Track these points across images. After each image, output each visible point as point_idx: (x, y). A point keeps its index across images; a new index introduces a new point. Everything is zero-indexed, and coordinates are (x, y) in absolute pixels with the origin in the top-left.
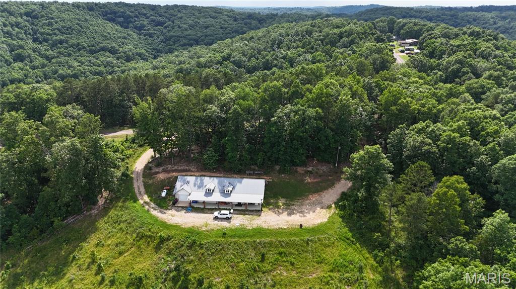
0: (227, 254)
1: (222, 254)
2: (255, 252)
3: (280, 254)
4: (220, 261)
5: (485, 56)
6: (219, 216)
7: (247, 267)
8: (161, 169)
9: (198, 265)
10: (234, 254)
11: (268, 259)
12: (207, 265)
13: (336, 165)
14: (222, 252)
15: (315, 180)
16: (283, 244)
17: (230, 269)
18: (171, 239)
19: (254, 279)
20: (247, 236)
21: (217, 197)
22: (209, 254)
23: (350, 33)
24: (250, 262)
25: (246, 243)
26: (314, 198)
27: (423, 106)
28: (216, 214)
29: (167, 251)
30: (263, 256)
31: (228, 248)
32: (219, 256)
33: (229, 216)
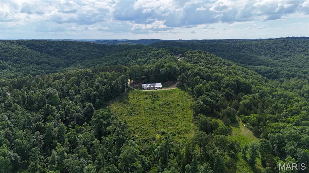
5: (203, 58)
7: (164, 94)
13: (174, 81)
16: (169, 91)
18: (147, 93)
20: (162, 91)
21: (152, 87)
23: (162, 53)
26: (172, 86)
27: (190, 67)
28: (154, 89)
30: (167, 93)
31: (159, 93)
33: (157, 89)
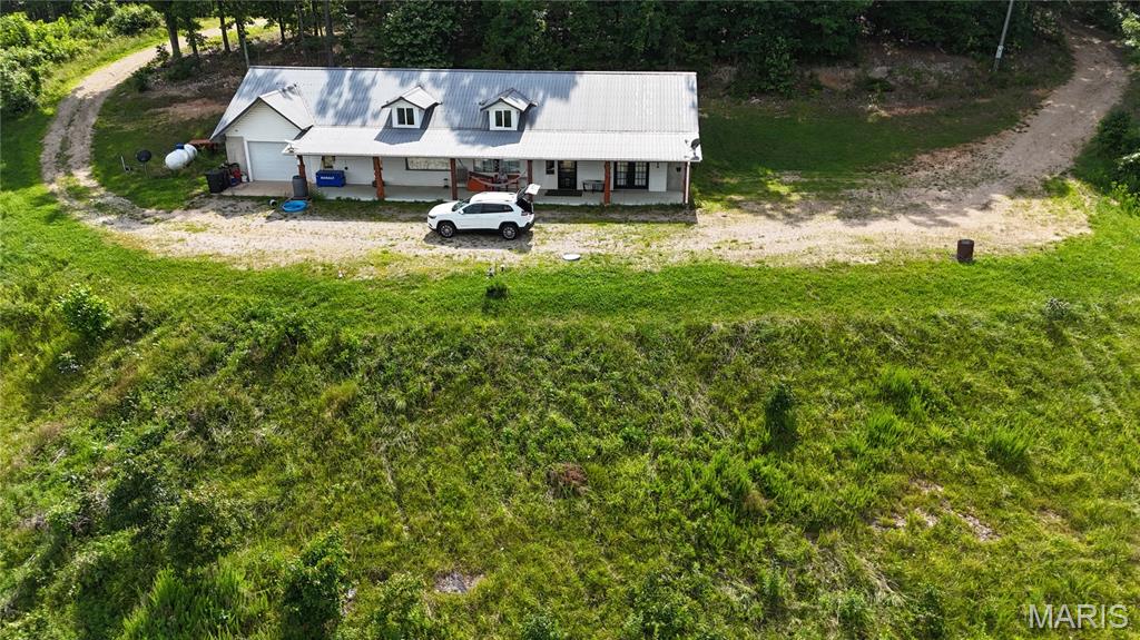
0: (519, 403)
1: (483, 403)
2: (710, 391)
3: (896, 397)
4: (471, 447)
6: (464, 221)
7: (677, 484)
8: (194, 87)
9: (307, 477)
10: (568, 408)
11: (817, 434)
12: (376, 480)
13: (999, 55)
14: (482, 391)
15: (917, 111)
16: (896, 344)
17: (550, 506)
18: (147, 328)
19: (752, 578)
20: (642, 305)
21: (440, 142)
22: (389, 408)
24: (690, 455)
25: (641, 340)
28: (443, 210)
29: (108, 397)
30: (779, 408)
31: (522, 367)
32: (460, 419)
33: (518, 217)
